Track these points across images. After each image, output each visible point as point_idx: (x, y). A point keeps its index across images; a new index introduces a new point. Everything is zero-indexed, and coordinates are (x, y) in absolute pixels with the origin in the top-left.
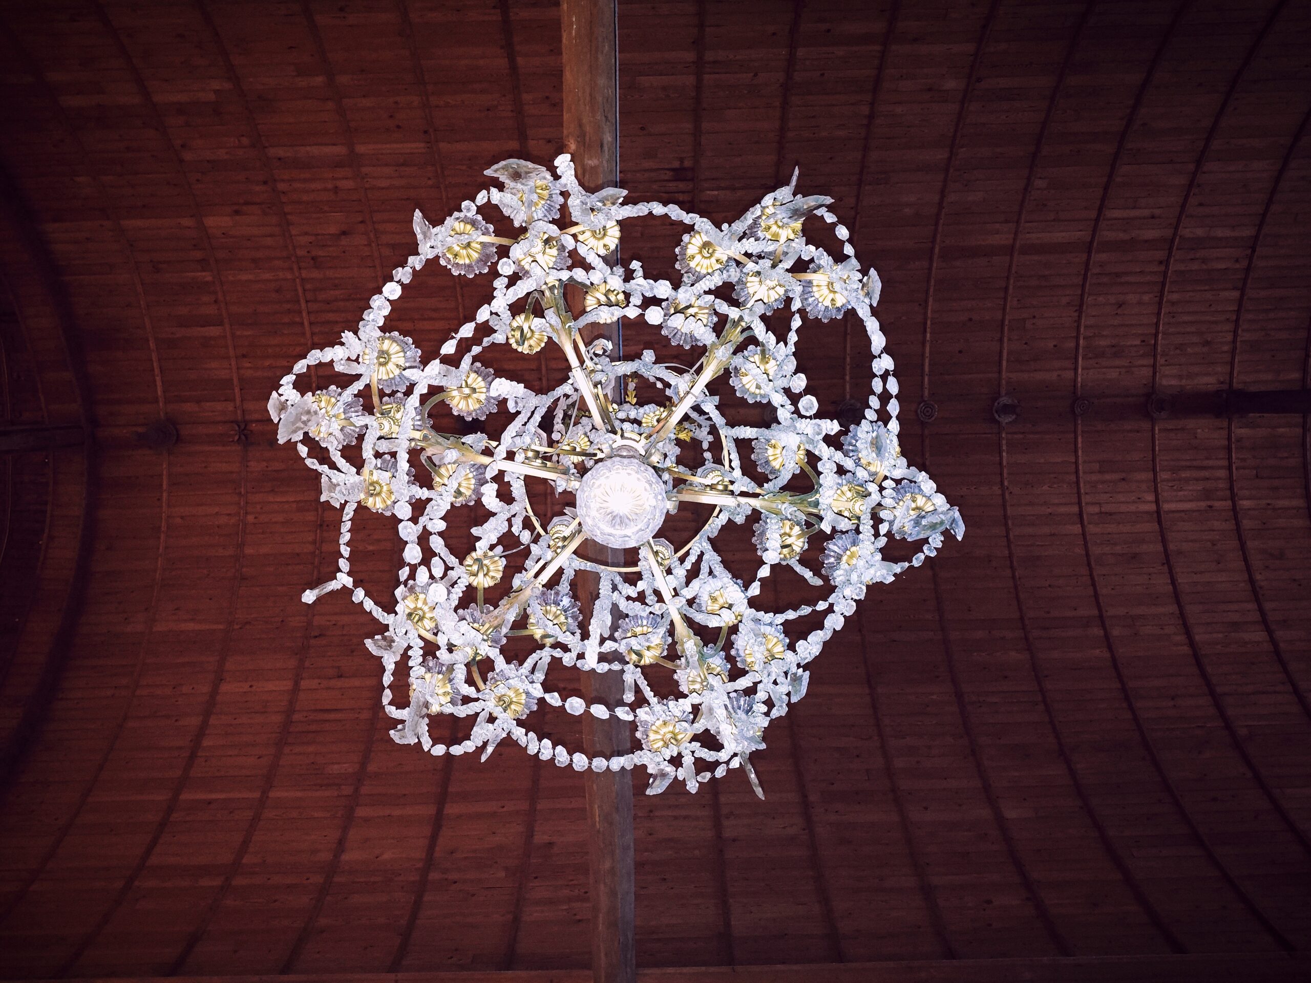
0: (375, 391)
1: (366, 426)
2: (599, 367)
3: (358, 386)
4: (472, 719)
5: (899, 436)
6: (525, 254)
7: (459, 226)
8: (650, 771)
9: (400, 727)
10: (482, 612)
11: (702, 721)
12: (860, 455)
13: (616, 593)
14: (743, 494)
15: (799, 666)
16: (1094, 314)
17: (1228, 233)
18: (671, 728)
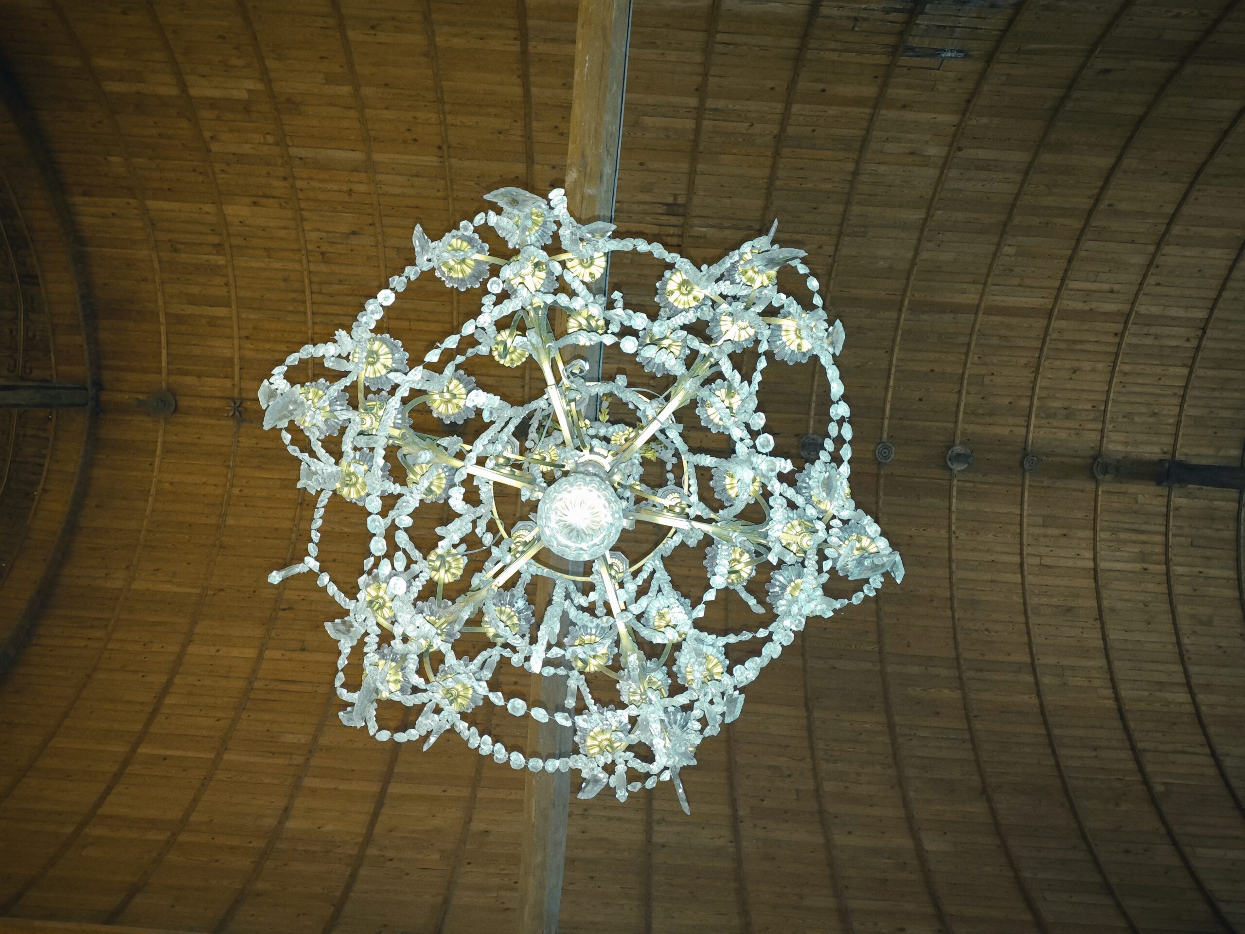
0: (361, 387)
1: (349, 421)
2: (574, 386)
3: (347, 382)
4: (419, 709)
5: (849, 479)
6: (515, 275)
7: (456, 243)
8: (584, 775)
9: (349, 709)
10: (439, 607)
11: (638, 732)
12: (812, 493)
13: (567, 602)
14: (698, 519)
15: (735, 688)
16: (1050, 376)
17: (1181, 313)
18: (608, 736)
